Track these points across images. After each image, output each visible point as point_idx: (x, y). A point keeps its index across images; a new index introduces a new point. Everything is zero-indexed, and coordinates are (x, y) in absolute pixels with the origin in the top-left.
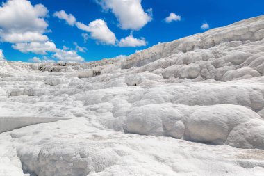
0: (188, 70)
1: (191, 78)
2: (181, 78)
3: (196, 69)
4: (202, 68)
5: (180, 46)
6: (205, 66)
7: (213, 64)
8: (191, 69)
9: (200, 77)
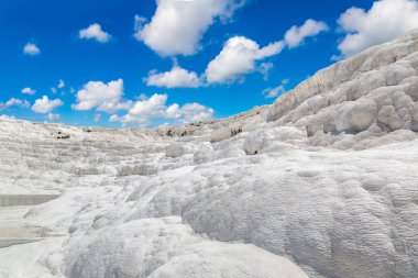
0: (349, 114)
1: (354, 130)
2: (335, 132)
3: (365, 109)
4: (380, 104)
5: (366, 63)
6: (389, 100)
7: (408, 92)
8: (356, 109)
9: (374, 126)
